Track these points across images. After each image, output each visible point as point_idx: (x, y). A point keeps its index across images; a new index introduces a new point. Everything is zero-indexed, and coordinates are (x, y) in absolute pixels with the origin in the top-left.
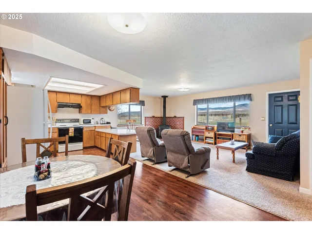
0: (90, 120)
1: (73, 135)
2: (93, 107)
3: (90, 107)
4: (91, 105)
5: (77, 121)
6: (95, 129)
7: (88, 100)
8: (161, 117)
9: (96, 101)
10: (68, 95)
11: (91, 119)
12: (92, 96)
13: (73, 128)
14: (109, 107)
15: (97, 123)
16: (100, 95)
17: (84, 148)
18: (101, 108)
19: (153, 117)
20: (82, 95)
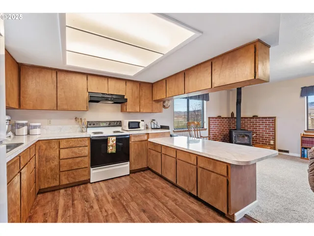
0: (139, 123)
1: (114, 151)
2: (142, 102)
3: (138, 100)
4: (140, 97)
5: (119, 124)
6: (148, 138)
7: (136, 89)
8: (229, 118)
9: (146, 92)
10: (105, 81)
11: (139, 121)
12: (141, 84)
13: (115, 138)
14: (164, 102)
15: (147, 128)
16: (153, 82)
17: (132, 172)
18: (154, 102)
19: (219, 117)
20: (126, 81)
